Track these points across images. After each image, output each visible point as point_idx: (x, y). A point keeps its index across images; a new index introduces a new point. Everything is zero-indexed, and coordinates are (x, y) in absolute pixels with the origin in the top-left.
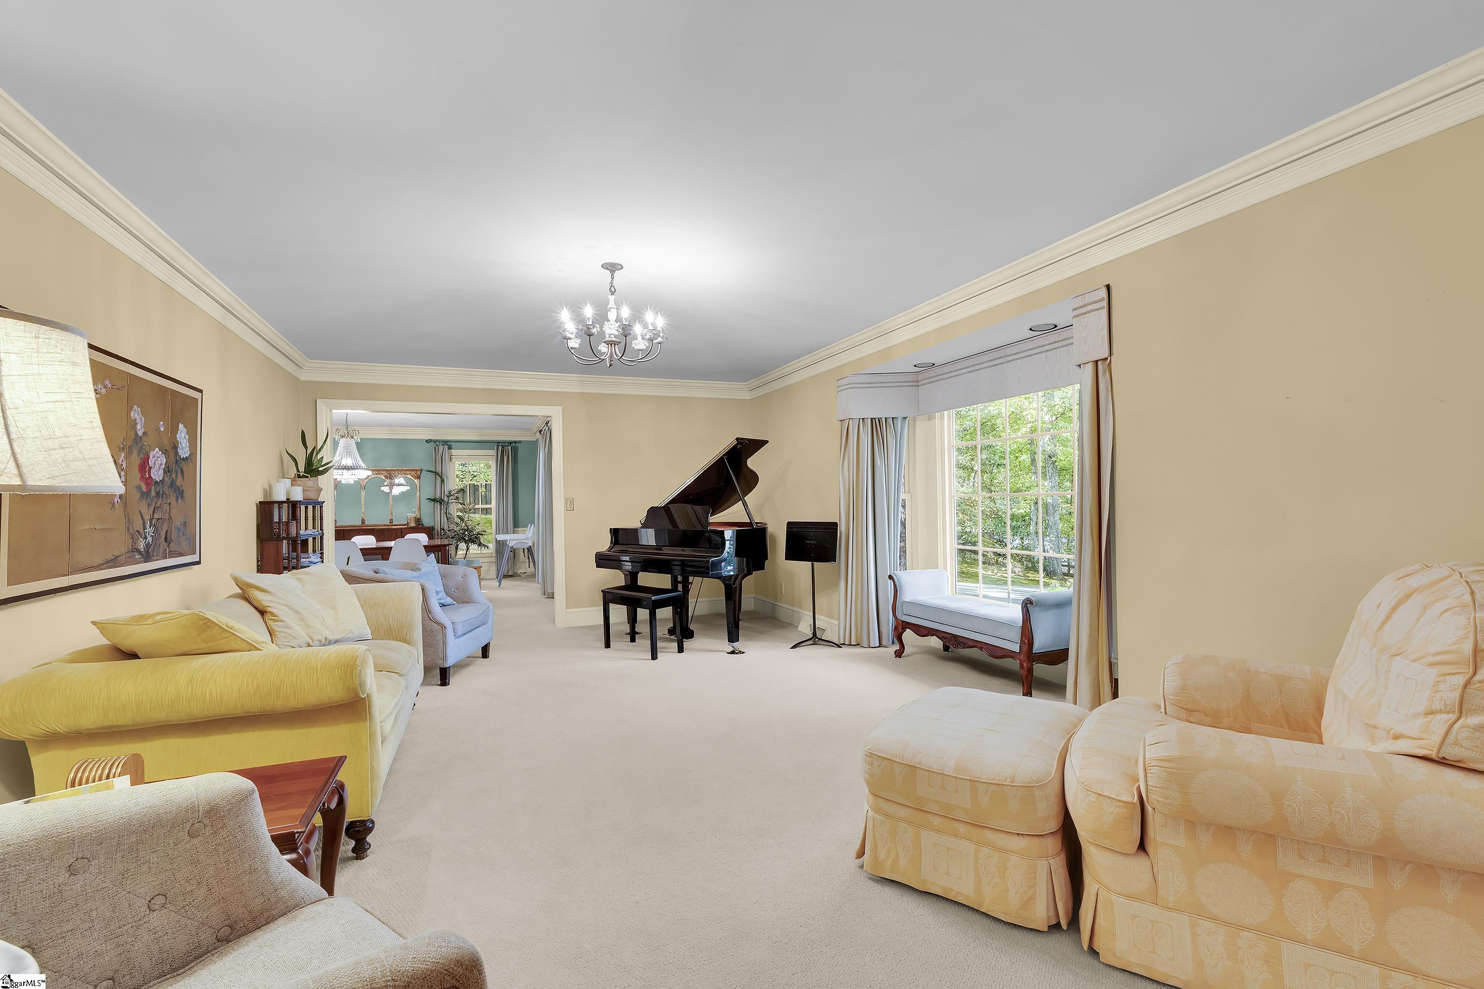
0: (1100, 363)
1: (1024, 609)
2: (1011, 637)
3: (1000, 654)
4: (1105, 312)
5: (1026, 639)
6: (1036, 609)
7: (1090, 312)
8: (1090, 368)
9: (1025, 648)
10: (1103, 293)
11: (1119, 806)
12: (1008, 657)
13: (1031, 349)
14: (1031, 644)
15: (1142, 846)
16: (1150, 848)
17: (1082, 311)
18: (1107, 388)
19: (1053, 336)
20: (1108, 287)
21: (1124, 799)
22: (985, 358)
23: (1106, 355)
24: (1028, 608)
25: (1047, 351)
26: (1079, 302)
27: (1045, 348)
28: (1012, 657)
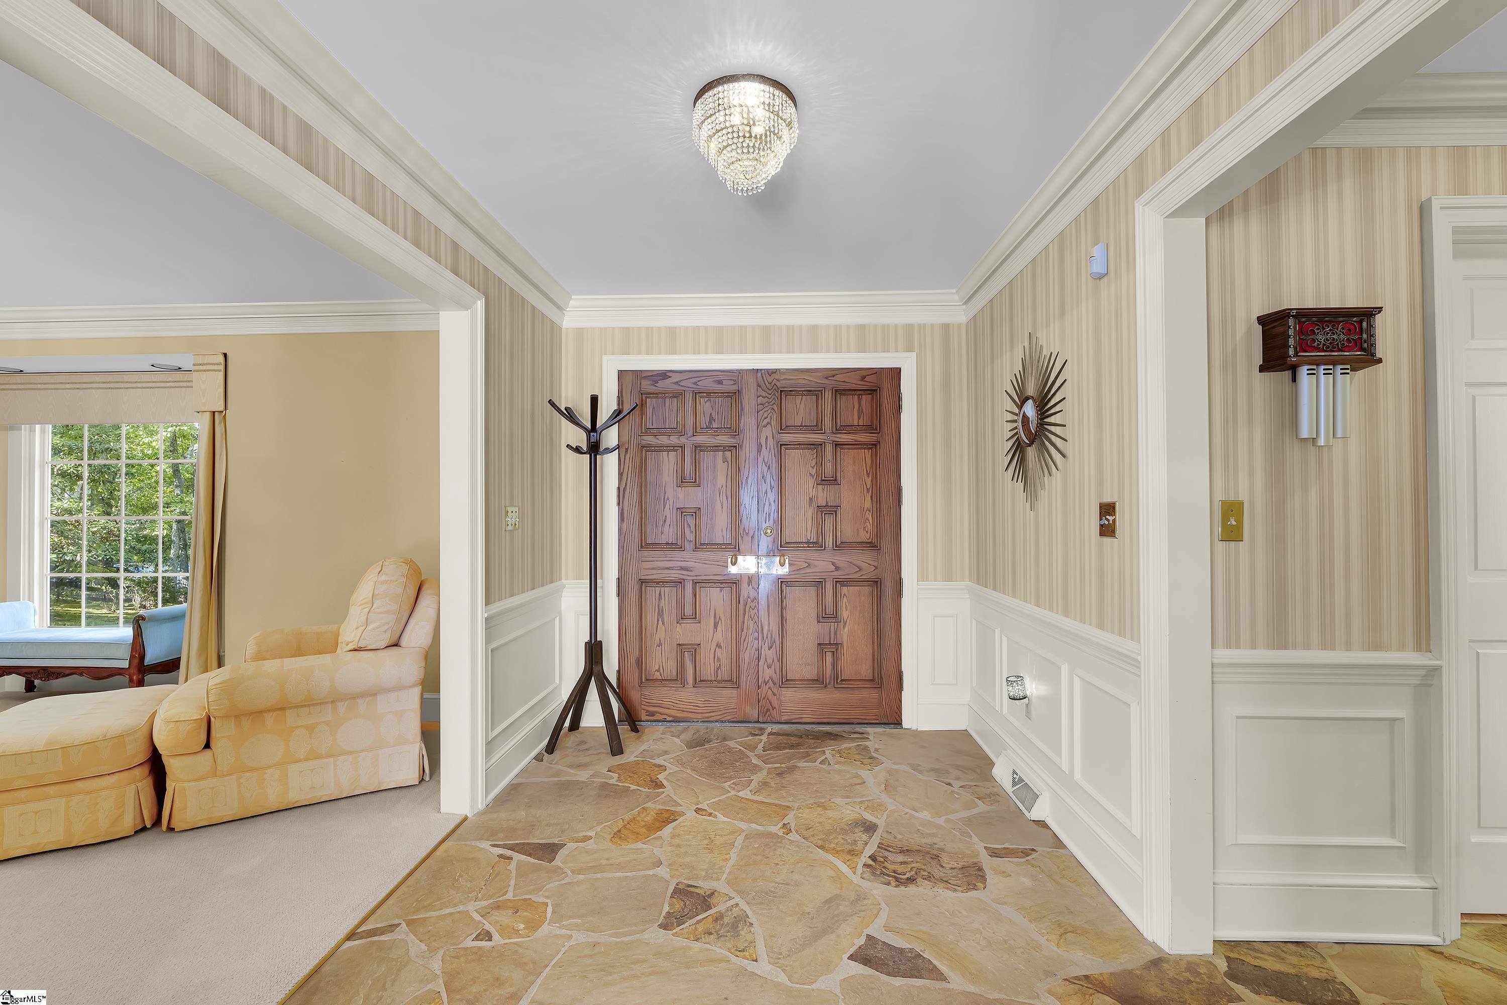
0: (216, 413)
1: (136, 626)
2: (119, 655)
3: (105, 674)
4: (221, 375)
5: (136, 654)
6: (149, 624)
7: (208, 371)
8: (207, 417)
9: (136, 661)
10: (221, 359)
11: (191, 723)
12: (116, 675)
13: (154, 382)
14: (142, 657)
15: (207, 746)
16: (212, 745)
17: (201, 368)
18: (222, 435)
19: (177, 376)
20: (225, 355)
21: (195, 718)
22: (98, 378)
23: (222, 408)
24: (139, 625)
25: (171, 387)
26: (200, 360)
27: (168, 385)
28: (120, 674)
